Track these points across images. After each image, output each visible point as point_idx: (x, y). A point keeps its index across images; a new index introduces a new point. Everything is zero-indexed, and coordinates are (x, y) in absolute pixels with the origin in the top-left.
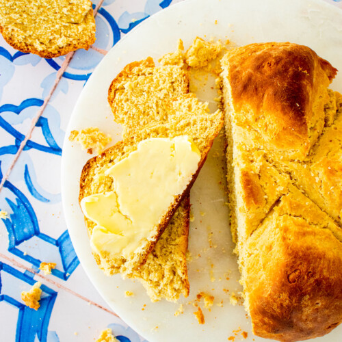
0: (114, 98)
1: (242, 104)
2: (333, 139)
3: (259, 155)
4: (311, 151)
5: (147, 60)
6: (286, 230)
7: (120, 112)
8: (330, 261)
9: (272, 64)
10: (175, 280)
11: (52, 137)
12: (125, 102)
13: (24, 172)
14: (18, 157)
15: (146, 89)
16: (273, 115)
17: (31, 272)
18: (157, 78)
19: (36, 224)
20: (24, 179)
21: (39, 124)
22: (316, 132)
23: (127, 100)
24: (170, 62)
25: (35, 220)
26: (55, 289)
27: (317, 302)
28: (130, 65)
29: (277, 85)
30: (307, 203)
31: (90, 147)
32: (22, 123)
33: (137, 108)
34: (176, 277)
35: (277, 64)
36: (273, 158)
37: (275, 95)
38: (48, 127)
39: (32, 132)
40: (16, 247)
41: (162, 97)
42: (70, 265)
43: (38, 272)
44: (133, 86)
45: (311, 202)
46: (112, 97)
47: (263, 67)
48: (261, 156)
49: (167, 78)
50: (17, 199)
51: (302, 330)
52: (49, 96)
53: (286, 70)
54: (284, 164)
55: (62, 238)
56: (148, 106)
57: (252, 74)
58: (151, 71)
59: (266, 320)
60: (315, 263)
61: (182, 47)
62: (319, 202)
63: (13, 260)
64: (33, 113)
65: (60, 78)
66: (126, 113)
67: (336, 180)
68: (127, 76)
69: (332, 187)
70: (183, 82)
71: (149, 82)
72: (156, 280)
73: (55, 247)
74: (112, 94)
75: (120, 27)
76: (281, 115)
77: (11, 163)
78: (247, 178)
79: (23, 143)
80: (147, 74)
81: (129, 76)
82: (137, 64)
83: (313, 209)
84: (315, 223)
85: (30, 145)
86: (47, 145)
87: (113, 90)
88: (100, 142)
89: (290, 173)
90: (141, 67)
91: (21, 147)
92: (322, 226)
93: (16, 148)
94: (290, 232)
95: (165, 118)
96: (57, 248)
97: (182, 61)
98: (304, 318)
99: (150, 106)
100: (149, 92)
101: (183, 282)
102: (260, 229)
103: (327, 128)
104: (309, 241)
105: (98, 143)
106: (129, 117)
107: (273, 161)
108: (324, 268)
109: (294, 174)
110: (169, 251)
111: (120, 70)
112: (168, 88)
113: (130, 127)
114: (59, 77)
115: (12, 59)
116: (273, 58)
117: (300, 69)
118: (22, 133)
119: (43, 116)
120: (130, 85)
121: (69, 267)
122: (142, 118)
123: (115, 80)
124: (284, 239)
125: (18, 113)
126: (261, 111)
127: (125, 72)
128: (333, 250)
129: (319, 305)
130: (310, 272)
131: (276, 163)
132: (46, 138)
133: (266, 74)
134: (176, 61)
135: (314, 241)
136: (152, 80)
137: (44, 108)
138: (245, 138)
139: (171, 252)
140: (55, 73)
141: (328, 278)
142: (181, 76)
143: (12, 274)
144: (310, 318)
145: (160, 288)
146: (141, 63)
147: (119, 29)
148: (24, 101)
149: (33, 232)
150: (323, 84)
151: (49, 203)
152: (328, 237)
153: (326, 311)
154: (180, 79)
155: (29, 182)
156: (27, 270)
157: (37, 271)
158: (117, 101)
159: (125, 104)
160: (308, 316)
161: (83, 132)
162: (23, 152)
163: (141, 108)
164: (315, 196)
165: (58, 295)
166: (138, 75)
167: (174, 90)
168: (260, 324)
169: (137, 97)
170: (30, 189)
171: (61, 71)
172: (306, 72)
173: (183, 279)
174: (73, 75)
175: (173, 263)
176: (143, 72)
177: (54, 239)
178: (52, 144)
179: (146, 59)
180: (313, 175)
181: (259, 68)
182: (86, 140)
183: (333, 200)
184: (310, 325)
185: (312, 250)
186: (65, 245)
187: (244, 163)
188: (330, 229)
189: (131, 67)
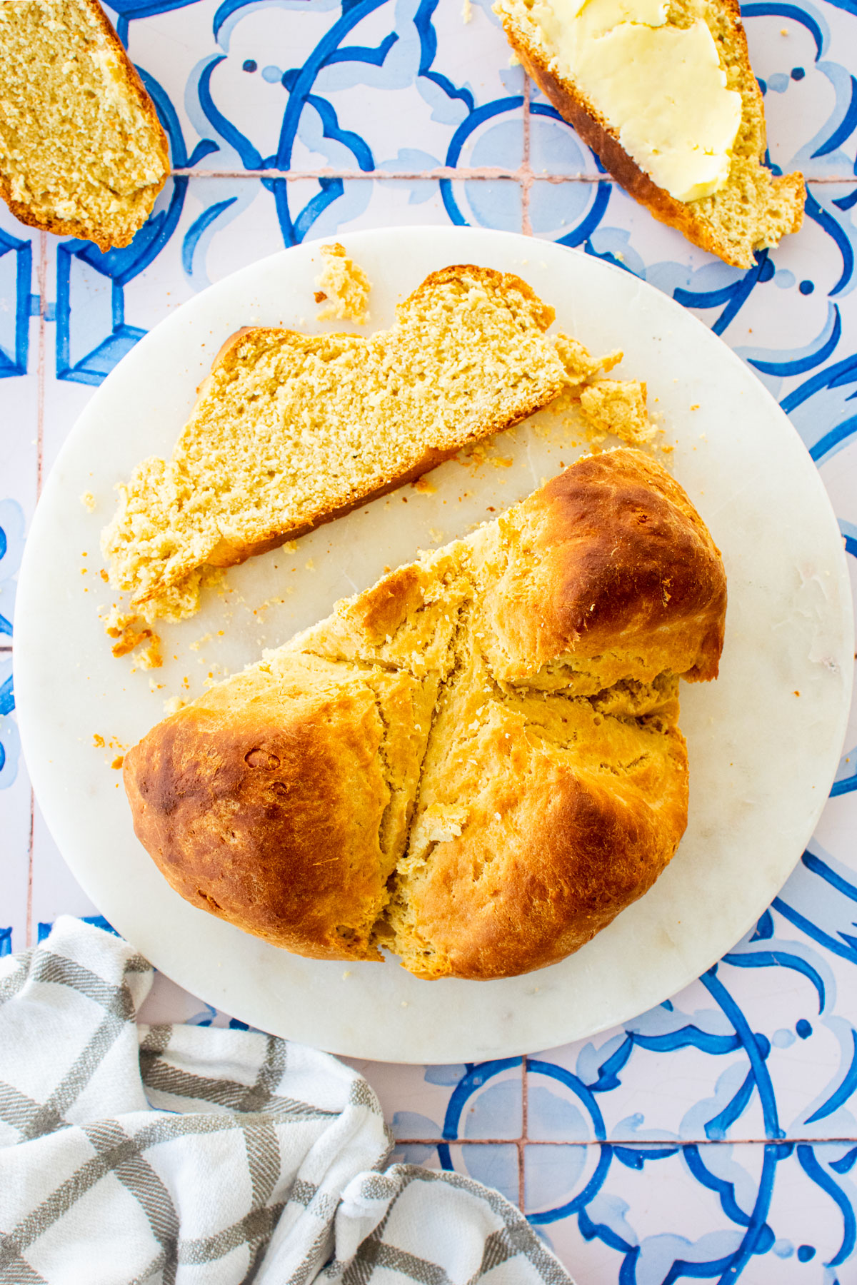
0: (439, 283)
1: (543, 507)
2: (574, 723)
3: (462, 590)
4: (524, 690)
5: (545, 309)
6: (345, 705)
7: (420, 306)
8: (327, 820)
9: (647, 524)
10: (154, 563)
11: (314, 220)
12: (444, 307)
13: (221, 200)
14: (243, 176)
15: (488, 332)
16: (550, 574)
17: (40, 307)
18: (520, 341)
19: (133, 271)
20: (207, 207)
21: (326, 183)
22: (565, 682)
23: (450, 310)
24: (568, 356)
25: (142, 265)
26: (32, 365)
27: (237, 833)
28: (519, 281)
29: (610, 550)
30: (417, 726)
31: (328, 292)
32: (312, 151)
33: (443, 335)
34: (159, 562)
35: (651, 534)
36: (470, 619)
37: (589, 555)
38: (329, 203)
39: (304, 177)
40: (73, 257)
41: (487, 370)
42: (90, 372)
43: (47, 320)
44: (481, 305)
45: (425, 735)
46: (440, 278)
47: (634, 511)
48: (463, 594)
49: (529, 361)
50: (163, 213)
51: (170, 839)
52: (388, 175)
53: (649, 556)
54: (471, 646)
55: (132, 333)
56: (457, 354)
57: (608, 495)
58: (527, 325)
59: (157, 755)
60: (309, 789)
61: (609, 365)
62: (434, 750)
63: (46, 263)
64: (342, 162)
65: (434, 178)
66: (422, 319)
67: (492, 763)
68: (494, 288)
69: (475, 762)
70: (538, 395)
71: (505, 333)
72: (135, 529)
73: (111, 328)
74: (446, 276)
75: (593, 237)
76: (558, 589)
77: (226, 170)
78: (405, 582)
79: (274, 173)
80: (518, 319)
81: (497, 291)
82: (527, 295)
83: (413, 743)
84: (389, 761)
85: (278, 187)
86: (293, 219)
87: (453, 274)
88: (347, 304)
89: (459, 666)
90: (527, 304)
91: (265, 173)
92: (391, 779)
93: (258, 164)
94: (343, 715)
95: (452, 394)
96: (110, 333)
97: (582, 379)
98: (195, 826)
99: (460, 356)
100: (485, 340)
101: (157, 582)
102: (325, 664)
103: (588, 705)
104: (346, 759)
105: (343, 300)
106: (418, 329)
107: (465, 622)
108: (307, 814)
109: (462, 675)
110: (203, 526)
111: (500, 268)
112: (512, 371)
113: (400, 341)
114: (436, 174)
115: (424, 72)
116: (661, 521)
117: (667, 582)
118: (292, 161)
119: (346, 184)
120: (479, 299)
121: (84, 371)
122: (427, 353)
123: (475, 269)
124: (326, 709)
125: (326, 135)
126: (548, 549)
127: (500, 279)
128: (353, 821)
129: (233, 842)
130: (285, 787)
131: (466, 629)
132: (306, 209)
133: (621, 522)
134: (576, 367)
135: (349, 770)
136: (512, 335)
137: (362, 178)
138: (484, 549)
139: (201, 531)
140: (439, 163)
141: (292, 831)
142: (549, 385)
143: (19, 274)
144: (201, 839)
145: (125, 544)
146: (534, 299)
147: (587, 237)
148: (354, 135)
149: (117, 274)
150: (671, 655)
151: (186, 275)
152: (373, 799)
153: (228, 864)
154: (540, 386)
155: (207, 219)
156: (39, 297)
157: (49, 316)
158: (437, 291)
159: (438, 309)
160: (202, 830)
161: (348, 266)
162: (258, 181)
163: (446, 343)
164: (440, 738)
165: (24, 377)
166: (508, 307)
167: (514, 386)
168: (145, 753)
169: (465, 324)
170: (196, 229)
171: (447, 173)
172: (668, 597)
173: (162, 578)
174: (452, 200)
175: (184, 544)
176: (519, 311)
177: (122, 317)
178: (300, 227)
179: (548, 305)
180: (479, 712)
181: (627, 503)
182: (337, 275)
183: (450, 776)
184: (187, 849)
185: (329, 772)
186: (122, 342)
187: (433, 567)
188: (393, 798)
189: (516, 284)
